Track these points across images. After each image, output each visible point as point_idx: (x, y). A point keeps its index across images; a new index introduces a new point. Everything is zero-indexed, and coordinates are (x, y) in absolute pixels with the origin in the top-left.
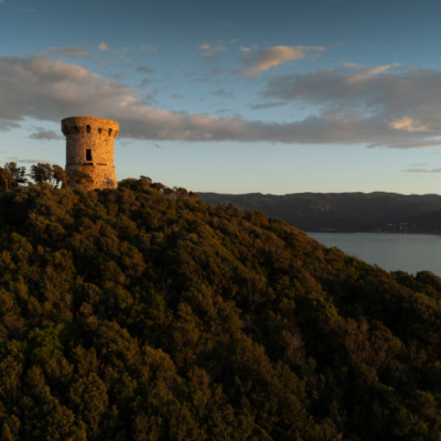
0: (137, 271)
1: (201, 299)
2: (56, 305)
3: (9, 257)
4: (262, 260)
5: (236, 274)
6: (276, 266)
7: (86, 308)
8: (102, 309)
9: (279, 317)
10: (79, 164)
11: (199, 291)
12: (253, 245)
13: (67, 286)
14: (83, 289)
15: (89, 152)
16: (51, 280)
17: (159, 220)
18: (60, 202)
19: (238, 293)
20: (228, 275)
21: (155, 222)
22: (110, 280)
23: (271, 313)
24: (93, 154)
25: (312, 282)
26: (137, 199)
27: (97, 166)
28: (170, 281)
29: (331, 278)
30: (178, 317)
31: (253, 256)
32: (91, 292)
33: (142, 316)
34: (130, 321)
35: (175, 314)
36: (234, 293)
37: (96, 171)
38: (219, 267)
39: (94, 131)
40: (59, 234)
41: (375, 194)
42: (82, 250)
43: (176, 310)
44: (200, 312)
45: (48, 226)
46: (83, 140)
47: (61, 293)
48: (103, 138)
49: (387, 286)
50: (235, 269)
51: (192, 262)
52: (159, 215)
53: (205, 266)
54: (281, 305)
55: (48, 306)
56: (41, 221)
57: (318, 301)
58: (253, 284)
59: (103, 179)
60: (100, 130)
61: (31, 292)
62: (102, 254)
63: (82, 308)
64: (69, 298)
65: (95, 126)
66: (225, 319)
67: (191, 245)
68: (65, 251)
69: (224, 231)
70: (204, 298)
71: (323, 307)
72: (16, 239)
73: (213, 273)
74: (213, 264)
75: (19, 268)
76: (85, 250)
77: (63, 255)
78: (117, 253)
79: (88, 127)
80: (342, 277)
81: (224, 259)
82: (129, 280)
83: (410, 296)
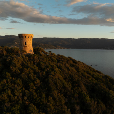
0: (38, 85)
1: (54, 95)
2: (18, 97)
3: (6, 81)
4: (70, 78)
5: (64, 85)
6: (74, 80)
7: (25, 98)
8: (29, 98)
9: (74, 100)
10: (23, 46)
11: (54, 93)
12: (68, 73)
13: (20, 91)
14: (25, 92)
15: (26, 43)
16: (16, 89)
17: (44, 66)
18: (18, 62)
19: (64, 92)
20: (61, 86)
21: (43, 67)
22: (31, 88)
23: (72, 98)
24: (27, 44)
25: (83, 87)
26: (38, 59)
27: (28, 47)
28: (46, 89)
29: (88, 84)
30: (48, 101)
31: (68, 77)
32: (26, 93)
33: (39, 101)
34: (36, 102)
35: (48, 100)
36: (63, 92)
37: (28, 48)
38: (59, 84)
39: (27, 38)
40: (18, 73)
41: (102, 39)
42: (24, 79)
43: (48, 99)
44: (54, 99)
45: (15, 70)
46: (24, 40)
47: (19, 93)
48: (29, 39)
49: (103, 88)
50: (63, 84)
51: (52, 83)
52: (44, 64)
53: (56, 84)
54: (75, 96)
55: (16, 98)
56: (14, 69)
57: (84, 94)
58: (68, 89)
59: (29, 50)
60: (28, 37)
61: (11, 93)
62: (29, 80)
63: (24, 98)
64: (21, 95)
65: (27, 36)
66: (60, 101)
67: (52, 76)
68: (20, 79)
69: (61, 69)
70: (55, 95)
71: (86, 96)
72: (7, 74)
73: (58, 86)
74: (58, 83)
75: (8, 85)
76: (25, 78)
77: (19, 80)
78: (33, 79)
79: (25, 37)
80: (91, 84)
81: (61, 81)
82: (36, 88)
83: (109, 92)
